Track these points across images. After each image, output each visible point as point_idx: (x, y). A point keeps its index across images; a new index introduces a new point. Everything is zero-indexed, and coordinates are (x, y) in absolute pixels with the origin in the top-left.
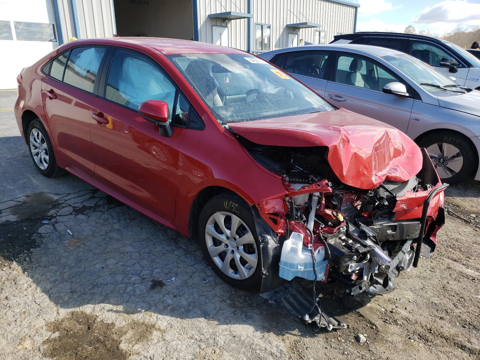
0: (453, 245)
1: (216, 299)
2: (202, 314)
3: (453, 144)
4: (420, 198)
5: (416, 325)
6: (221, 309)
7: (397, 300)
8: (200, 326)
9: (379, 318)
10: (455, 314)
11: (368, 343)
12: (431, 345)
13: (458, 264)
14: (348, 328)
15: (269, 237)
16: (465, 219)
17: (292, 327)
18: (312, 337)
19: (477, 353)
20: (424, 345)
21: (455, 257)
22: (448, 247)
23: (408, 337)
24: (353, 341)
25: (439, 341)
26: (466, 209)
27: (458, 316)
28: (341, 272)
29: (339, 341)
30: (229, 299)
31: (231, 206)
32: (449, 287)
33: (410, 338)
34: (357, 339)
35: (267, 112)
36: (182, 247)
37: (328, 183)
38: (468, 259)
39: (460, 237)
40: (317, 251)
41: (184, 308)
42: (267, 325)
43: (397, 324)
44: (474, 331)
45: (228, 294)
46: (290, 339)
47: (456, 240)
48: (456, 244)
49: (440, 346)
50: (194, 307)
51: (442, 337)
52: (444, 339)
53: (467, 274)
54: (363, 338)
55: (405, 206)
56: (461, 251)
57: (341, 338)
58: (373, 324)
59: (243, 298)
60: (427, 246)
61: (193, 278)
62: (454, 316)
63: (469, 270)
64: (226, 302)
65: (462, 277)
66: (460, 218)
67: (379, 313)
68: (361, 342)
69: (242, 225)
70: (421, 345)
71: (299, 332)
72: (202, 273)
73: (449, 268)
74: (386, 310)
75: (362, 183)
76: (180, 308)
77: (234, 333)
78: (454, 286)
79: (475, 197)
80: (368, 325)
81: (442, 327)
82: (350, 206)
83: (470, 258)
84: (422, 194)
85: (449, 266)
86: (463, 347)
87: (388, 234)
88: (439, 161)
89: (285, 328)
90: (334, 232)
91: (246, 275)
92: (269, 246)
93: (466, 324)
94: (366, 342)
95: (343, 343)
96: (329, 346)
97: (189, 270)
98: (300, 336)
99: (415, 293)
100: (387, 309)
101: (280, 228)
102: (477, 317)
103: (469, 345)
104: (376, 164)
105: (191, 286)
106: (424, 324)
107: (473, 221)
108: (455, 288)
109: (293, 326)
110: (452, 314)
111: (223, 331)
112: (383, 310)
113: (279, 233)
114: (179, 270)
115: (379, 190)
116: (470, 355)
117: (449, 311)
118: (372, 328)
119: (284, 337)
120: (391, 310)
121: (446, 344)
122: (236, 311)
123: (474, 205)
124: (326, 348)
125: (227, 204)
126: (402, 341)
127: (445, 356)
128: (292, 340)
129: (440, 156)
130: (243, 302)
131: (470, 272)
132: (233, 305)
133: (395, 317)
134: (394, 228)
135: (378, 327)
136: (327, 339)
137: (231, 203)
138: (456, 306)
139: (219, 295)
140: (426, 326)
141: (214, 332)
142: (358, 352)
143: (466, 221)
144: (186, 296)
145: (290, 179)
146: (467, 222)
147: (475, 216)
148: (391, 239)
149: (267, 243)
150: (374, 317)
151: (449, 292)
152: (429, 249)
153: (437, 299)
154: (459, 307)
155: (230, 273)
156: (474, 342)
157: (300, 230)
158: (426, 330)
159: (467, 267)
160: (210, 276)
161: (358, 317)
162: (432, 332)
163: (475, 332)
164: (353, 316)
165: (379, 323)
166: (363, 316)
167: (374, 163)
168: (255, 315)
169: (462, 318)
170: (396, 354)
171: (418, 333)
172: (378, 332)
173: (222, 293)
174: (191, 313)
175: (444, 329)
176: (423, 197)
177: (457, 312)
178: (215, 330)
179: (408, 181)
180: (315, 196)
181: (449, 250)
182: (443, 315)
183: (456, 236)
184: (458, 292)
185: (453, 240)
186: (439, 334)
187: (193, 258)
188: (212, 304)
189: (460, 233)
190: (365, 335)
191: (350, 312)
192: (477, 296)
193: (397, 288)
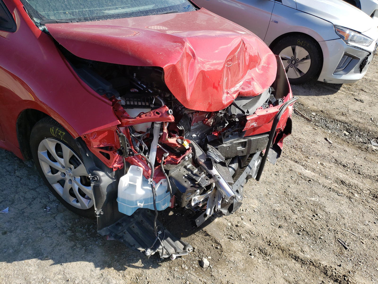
0: (296, 145)
1: (54, 232)
2: (34, 254)
3: (304, 48)
4: (270, 114)
5: (258, 238)
6: (58, 245)
7: (243, 210)
8: (28, 271)
9: (225, 235)
10: (292, 220)
11: (211, 268)
12: (268, 260)
13: (298, 165)
14: (193, 251)
15: (101, 173)
16: (307, 117)
17: (135, 259)
18: (155, 268)
19: (308, 263)
20: (262, 260)
21: (296, 158)
22: (292, 148)
23: (250, 253)
24: (197, 266)
25: (276, 253)
26: (309, 108)
27: (295, 223)
28: (183, 206)
29: (182, 269)
30: (69, 230)
31: (57, 134)
32: (289, 190)
33: (250, 255)
34: (201, 264)
35: (109, 9)
36: (27, 165)
37: (168, 111)
38: (307, 159)
39: (302, 136)
40: (159, 185)
41: (13, 249)
42: (109, 259)
43: (241, 239)
44: (306, 236)
45: (70, 223)
46: (131, 274)
47: (299, 140)
48: (299, 144)
49: (277, 259)
50: (25, 246)
51: (279, 249)
52: (281, 251)
53: (305, 175)
54: (206, 262)
55: (256, 123)
56: (302, 150)
57: (185, 265)
58: (219, 244)
59: (86, 227)
60: (274, 152)
61: (32, 206)
62: (291, 223)
63: (307, 171)
64: (65, 233)
65: (301, 179)
66: (303, 117)
67: (225, 229)
68: (204, 267)
69: (73, 155)
70: (260, 261)
71: (142, 263)
72: (45, 198)
73: (291, 170)
74: (232, 225)
75: (210, 105)
76: (8, 248)
77: (68, 276)
78: (294, 189)
79: (317, 96)
80: (213, 245)
81: (280, 237)
82: (202, 124)
83: (308, 158)
84: (273, 110)
85: (291, 168)
86: (296, 258)
87: (238, 151)
88: (291, 63)
89: (128, 260)
90: (178, 162)
91: (87, 205)
92: (102, 184)
93: (300, 231)
94: (209, 267)
95: (187, 270)
96: (172, 277)
97: (29, 195)
98: (143, 268)
99: (260, 201)
100: (233, 223)
101: (115, 161)
102: (310, 222)
103: (301, 255)
104: (228, 80)
105: (28, 217)
106: (265, 235)
107: (313, 119)
108: (294, 191)
109: (137, 256)
110: (289, 221)
111: (55, 274)
112: (230, 224)
113: (115, 168)
114: (17, 196)
115: (230, 108)
116: (302, 266)
117: (287, 218)
118: (217, 248)
119: (126, 272)
120: (237, 224)
121: (282, 256)
122: (75, 245)
123: (315, 103)
124: (168, 279)
125: (53, 130)
126: (243, 259)
127: (280, 269)
128: (134, 275)
129: (292, 58)
130: (86, 233)
131: (308, 173)
132: (73, 238)
133: (240, 232)
134: (243, 144)
135: (223, 245)
136: (171, 268)
137: (58, 131)
138: (293, 212)
139: (59, 225)
140: (267, 238)
141: (44, 277)
142: (200, 280)
143: (307, 119)
144: (18, 231)
145: (126, 103)
146: (309, 120)
147: (315, 115)
148: (240, 154)
149: (99, 181)
150: (220, 235)
151: (289, 196)
152: (275, 154)
153: (278, 205)
154: (296, 213)
155: (72, 201)
156: (306, 251)
157: (140, 163)
158: (266, 242)
159: (306, 168)
160: (54, 201)
161: (204, 237)
162: (271, 244)
163: (308, 239)
164: (200, 236)
165: (223, 240)
166: (209, 235)
167: (225, 80)
168: (97, 248)
169: (298, 225)
170: (237, 275)
171: (259, 246)
172: (222, 251)
173: (63, 223)
174: (20, 255)
175: (282, 239)
176: (274, 113)
177: (294, 217)
178: (46, 274)
179: (261, 94)
180: (156, 123)
181: (292, 150)
182: (282, 223)
183: (299, 136)
184: (296, 196)
185: (296, 140)
186: (277, 246)
187: (37, 180)
188: (48, 239)
189: (303, 132)
190: (210, 257)
191: (198, 231)
192: (311, 199)
193: (245, 196)
